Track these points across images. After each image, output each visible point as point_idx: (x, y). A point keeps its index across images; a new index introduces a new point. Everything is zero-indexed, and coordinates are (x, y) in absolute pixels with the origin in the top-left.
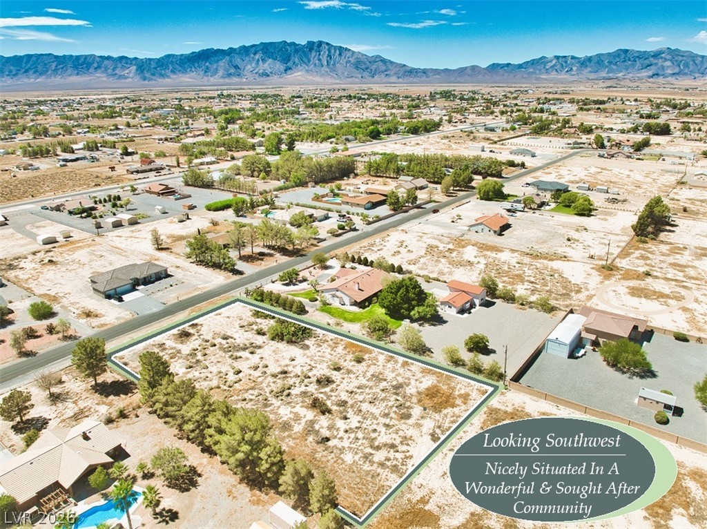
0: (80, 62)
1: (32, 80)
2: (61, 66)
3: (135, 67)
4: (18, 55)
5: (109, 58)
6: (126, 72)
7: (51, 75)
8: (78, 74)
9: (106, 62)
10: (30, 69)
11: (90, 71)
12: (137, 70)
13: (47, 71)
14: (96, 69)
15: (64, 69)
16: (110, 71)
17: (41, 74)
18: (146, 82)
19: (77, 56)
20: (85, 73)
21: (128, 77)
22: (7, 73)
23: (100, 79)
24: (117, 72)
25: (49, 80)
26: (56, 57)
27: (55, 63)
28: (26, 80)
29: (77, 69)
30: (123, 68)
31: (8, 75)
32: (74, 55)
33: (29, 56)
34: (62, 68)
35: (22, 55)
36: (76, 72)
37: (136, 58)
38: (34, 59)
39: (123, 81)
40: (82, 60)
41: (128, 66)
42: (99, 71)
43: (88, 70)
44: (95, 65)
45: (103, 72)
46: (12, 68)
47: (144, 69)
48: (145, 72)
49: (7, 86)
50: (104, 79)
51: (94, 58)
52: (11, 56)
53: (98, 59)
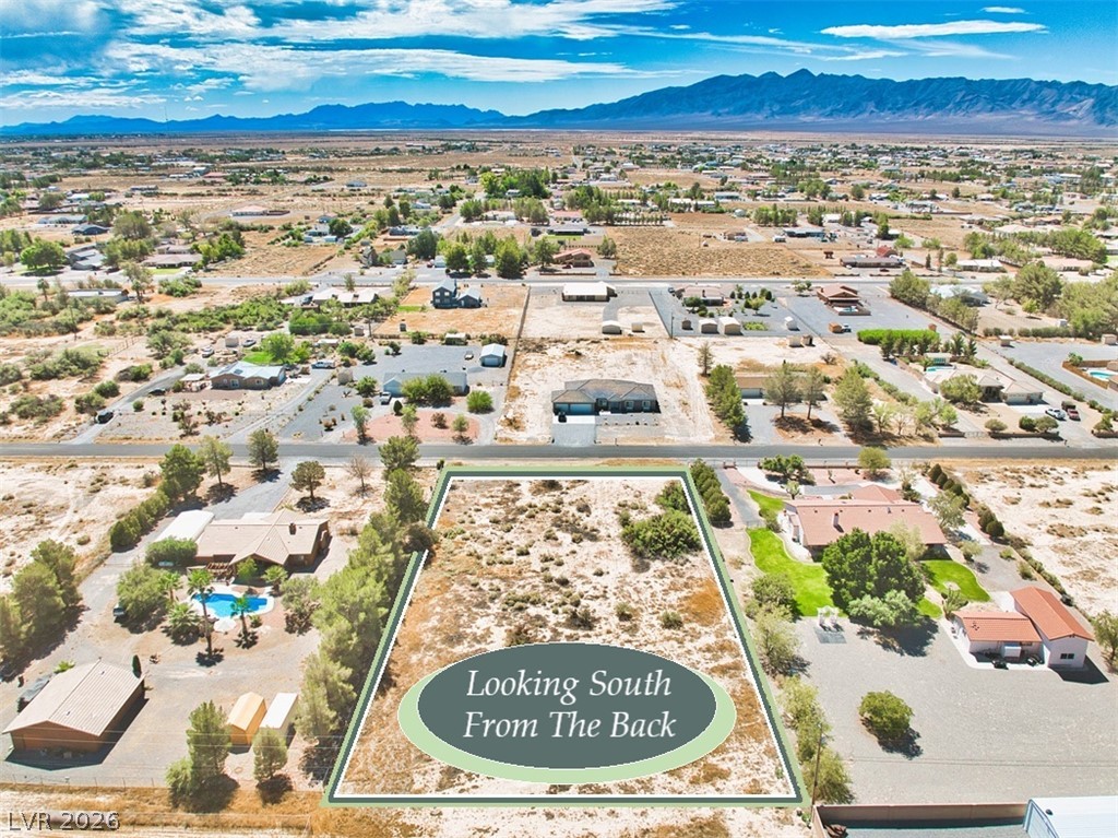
0: (1004, 90)
1: (920, 117)
2: (970, 97)
3: (1092, 100)
4: (915, 79)
5: (1054, 85)
6: (1074, 108)
7: (950, 110)
8: (992, 110)
9: (1046, 92)
10: (924, 100)
11: (1013, 106)
12: (1094, 106)
13: (948, 105)
14: (1024, 102)
15: (975, 101)
16: (1046, 107)
17: (935, 110)
18: (1103, 127)
19: (1000, 81)
20: (1003, 108)
21: (1073, 118)
22: (890, 106)
23: (1025, 119)
24: (1057, 108)
25: (945, 118)
26: (970, 83)
27: (964, 92)
28: (912, 118)
29: (994, 101)
30: (1073, 100)
31: (889, 109)
32: (997, 79)
33: (929, 81)
34: (971, 100)
35: (920, 79)
36: (990, 106)
37: (1101, 85)
38: (935, 85)
39: (1063, 123)
40: (1007, 88)
41: (1082, 97)
42: (1029, 105)
43: (1010, 104)
44: (1025, 97)
45: (1034, 108)
46: (899, 98)
47: (1106, 105)
48: (1108, 109)
49: (883, 124)
50: (1031, 119)
51: (1028, 85)
52: (905, 80)
53: (1033, 86)
